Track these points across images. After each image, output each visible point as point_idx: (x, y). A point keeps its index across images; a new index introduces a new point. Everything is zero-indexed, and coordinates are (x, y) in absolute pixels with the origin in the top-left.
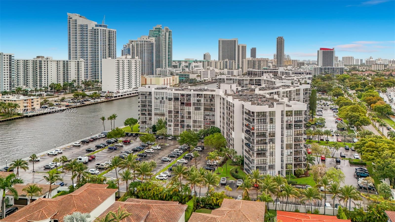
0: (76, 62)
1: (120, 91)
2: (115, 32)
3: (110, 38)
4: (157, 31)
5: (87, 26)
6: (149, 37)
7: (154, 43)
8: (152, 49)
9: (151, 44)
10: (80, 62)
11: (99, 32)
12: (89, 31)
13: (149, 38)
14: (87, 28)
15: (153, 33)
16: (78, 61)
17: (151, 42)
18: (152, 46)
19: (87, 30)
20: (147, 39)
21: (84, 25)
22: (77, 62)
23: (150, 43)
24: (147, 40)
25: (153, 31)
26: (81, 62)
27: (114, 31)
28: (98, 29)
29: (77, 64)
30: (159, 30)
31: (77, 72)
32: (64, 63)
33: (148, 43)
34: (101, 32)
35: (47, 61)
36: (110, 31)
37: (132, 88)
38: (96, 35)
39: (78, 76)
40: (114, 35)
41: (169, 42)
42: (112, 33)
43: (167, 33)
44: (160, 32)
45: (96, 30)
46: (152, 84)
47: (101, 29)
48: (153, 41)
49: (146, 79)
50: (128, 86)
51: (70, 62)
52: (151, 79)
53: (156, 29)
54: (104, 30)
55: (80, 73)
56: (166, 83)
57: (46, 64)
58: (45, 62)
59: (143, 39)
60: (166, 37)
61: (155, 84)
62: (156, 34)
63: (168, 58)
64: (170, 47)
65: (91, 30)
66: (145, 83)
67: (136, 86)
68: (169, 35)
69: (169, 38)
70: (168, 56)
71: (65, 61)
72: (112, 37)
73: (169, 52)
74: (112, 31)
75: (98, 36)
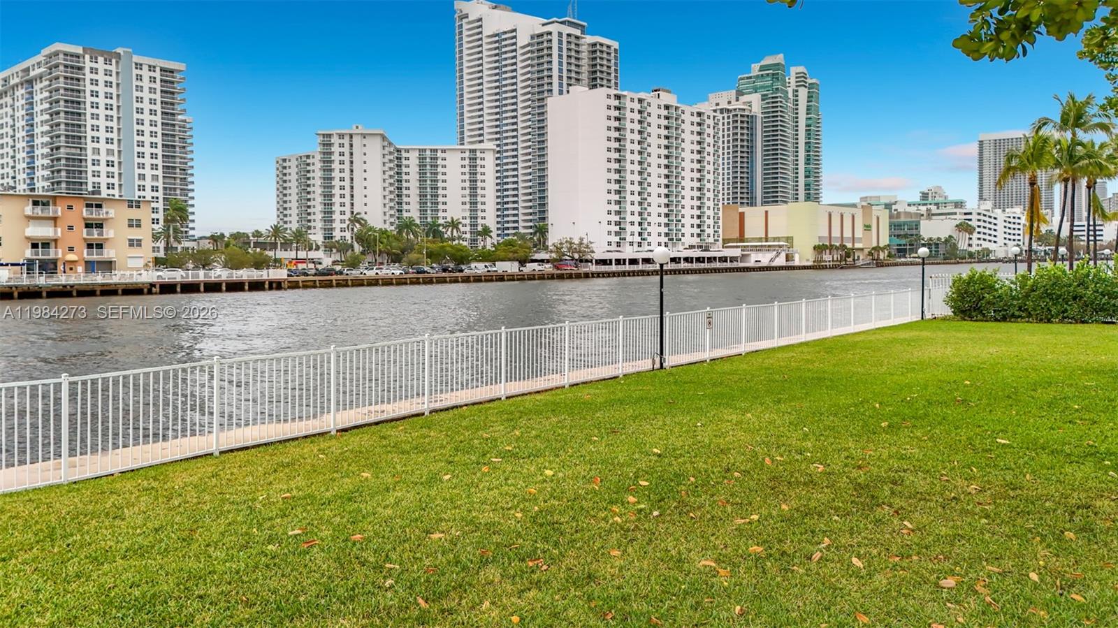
0: (463, 155)
2: (616, 50)
4: (768, 75)
5: (514, 35)
6: (740, 93)
7: (760, 115)
8: (752, 141)
9: (745, 119)
10: (478, 154)
11: (555, 45)
12: (520, 51)
13: (737, 100)
16: (473, 151)
17: (746, 113)
18: (752, 129)
20: (729, 103)
21: (505, 33)
22: (467, 155)
23: (742, 116)
24: (730, 108)
25: (750, 78)
26: (482, 155)
27: (609, 47)
28: (550, 33)
29: (467, 162)
30: (776, 73)
31: (471, 196)
32: (422, 159)
33: (737, 115)
34: (560, 42)
35: (351, 136)
36: (594, 45)
37: (683, 244)
38: (543, 56)
39: (471, 211)
40: (609, 61)
41: (810, 122)
42: (602, 52)
43: (801, 89)
44: (778, 79)
45: (545, 37)
46: (769, 236)
47: (560, 34)
48: (753, 110)
49: (742, 215)
50: (667, 235)
51: (443, 155)
52: (767, 212)
53: (762, 68)
54: (573, 39)
55: (479, 199)
56: (836, 233)
57: (346, 150)
58: (341, 141)
59: (717, 104)
60: (799, 107)
61: (788, 238)
62: (762, 87)
63: (806, 185)
64: (812, 145)
65: (528, 45)
66: (736, 235)
67: (699, 235)
68: (808, 97)
69: (809, 109)
70: (806, 177)
71: (425, 150)
72: (605, 69)
73: (808, 160)
74: (601, 45)
75: (549, 59)
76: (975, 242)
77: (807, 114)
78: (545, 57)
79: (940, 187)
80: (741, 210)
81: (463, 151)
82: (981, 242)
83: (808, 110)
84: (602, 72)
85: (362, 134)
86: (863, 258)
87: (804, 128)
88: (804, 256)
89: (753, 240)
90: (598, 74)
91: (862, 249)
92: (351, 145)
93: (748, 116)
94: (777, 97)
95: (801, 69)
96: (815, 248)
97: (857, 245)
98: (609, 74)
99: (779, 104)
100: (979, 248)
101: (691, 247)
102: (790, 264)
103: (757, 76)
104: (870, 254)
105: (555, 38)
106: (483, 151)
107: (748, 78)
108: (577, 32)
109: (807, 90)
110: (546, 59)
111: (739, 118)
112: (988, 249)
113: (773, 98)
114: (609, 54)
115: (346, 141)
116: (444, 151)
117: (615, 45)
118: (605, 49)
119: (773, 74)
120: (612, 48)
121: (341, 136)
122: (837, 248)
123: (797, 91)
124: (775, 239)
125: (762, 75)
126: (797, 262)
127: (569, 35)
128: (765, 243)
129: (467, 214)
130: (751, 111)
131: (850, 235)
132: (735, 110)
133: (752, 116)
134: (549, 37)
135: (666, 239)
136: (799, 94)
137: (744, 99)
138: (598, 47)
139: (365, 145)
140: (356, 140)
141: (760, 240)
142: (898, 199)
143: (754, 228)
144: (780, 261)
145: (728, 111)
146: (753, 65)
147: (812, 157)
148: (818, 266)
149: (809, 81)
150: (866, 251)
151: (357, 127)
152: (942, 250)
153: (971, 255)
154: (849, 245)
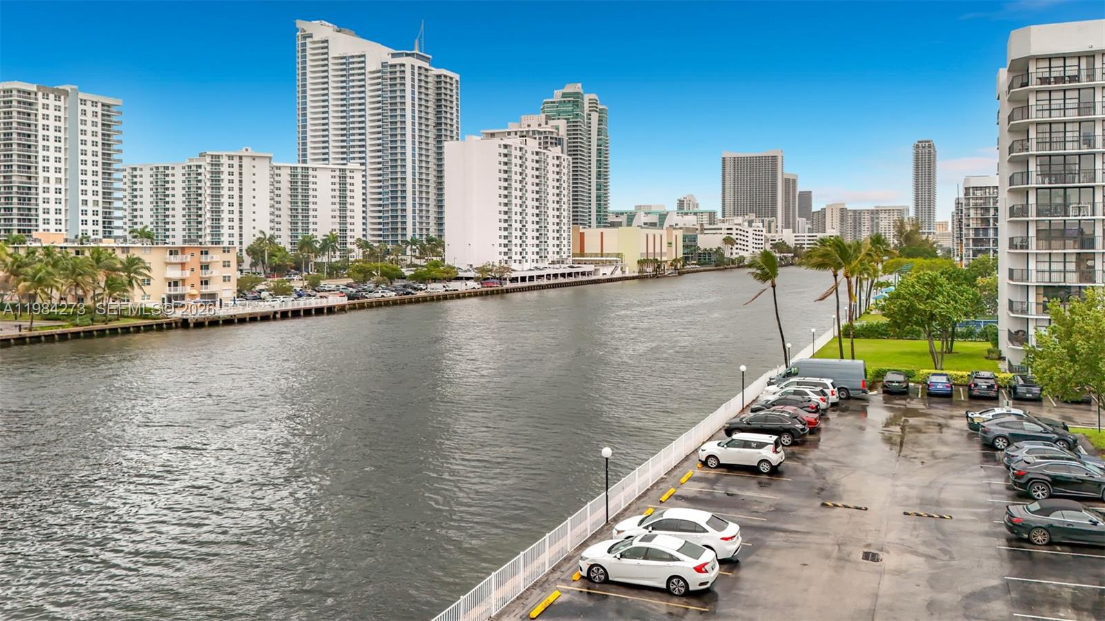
0: (333, 174)
1: (514, 266)
2: (457, 81)
3: (440, 100)
4: (569, 101)
5: (363, 59)
6: (548, 118)
7: (566, 138)
10: (348, 173)
11: (408, 75)
12: (368, 76)
13: (547, 124)
14: (363, 68)
15: (556, 111)
17: (555, 136)
19: (364, 74)
20: (540, 125)
21: (353, 57)
22: (337, 173)
23: (551, 138)
25: (554, 102)
26: (352, 174)
27: (451, 78)
28: (402, 65)
29: (337, 180)
30: (575, 100)
31: (340, 210)
32: (294, 176)
33: (547, 137)
34: (413, 74)
35: (241, 158)
36: (439, 76)
37: (548, 260)
38: (395, 85)
39: (340, 224)
40: (451, 90)
41: (601, 142)
42: (446, 82)
43: (592, 113)
44: (577, 105)
45: (398, 68)
46: (604, 252)
47: (413, 67)
48: (560, 133)
49: (582, 235)
50: (537, 253)
51: (314, 173)
52: (602, 233)
53: (564, 95)
54: (423, 71)
55: (349, 213)
56: (651, 250)
57: (236, 170)
58: (231, 162)
59: (529, 126)
60: (592, 129)
61: (619, 254)
62: (564, 112)
63: (597, 197)
64: (603, 162)
65: (378, 72)
66: (578, 251)
67: (558, 253)
68: (599, 121)
69: (600, 132)
70: (597, 190)
71: (297, 168)
72: (448, 97)
73: (599, 175)
74: (445, 76)
75: (402, 88)
76: (734, 251)
77: (598, 135)
78: (398, 86)
79: (693, 196)
80: (581, 231)
81: (333, 170)
82: (738, 251)
83: (598, 132)
84: (446, 100)
85: (252, 156)
86: (668, 270)
87: (596, 148)
88: (632, 269)
89: (591, 255)
90: (443, 102)
91: (666, 262)
92: (241, 166)
93: (556, 138)
94: (577, 122)
95: (594, 96)
96: (638, 262)
97: (664, 259)
98: (451, 102)
99: (579, 128)
100: (737, 256)
101: (553, 263)
102: (624, 275)
103: (560, 102)
104: (672, 265)
105: (408, 70)
106: (352, 171)
107: (552, 102)
108: (426, 65)
109: (597, 114)
110: (398, 87)
111: (549, 140)
112: (742, 256)
113: (574, 122)
114: (451, 84)
115: (236, 162)
116: (314, 169)
117: (456, 77)
118: (448, 80)
119: (574, 101)
120: (454, 80)
121: (231, 157)
122: (651, 261)
123: (590, 115)
124: (608, 255)
125: (564, 101)
126: (627, 274)
127: (420, 68)
128: (603, 259)
129: (337, 227)
130: (558, 134)
131: (659, 251)
132: (545, 132)
133: (560, 139)
134: (403, 68)
135: (538, 257)
136: (592, 117)
137: (551, 123)
138: (443, 78)
139: (254, 167)
140: (245, 162)
141: (596, 255)
142: (667, 209)
143: (592, 246)
144: (618, 274)
145: (539, 133)
146: (555, 92)
147: (602, 173)
148: (641, 278)
149: (600, 107)
150: (669, 262)
151: (247, 150)
152: (713, 258)
153: (733, 262)
154: (659, 259)
